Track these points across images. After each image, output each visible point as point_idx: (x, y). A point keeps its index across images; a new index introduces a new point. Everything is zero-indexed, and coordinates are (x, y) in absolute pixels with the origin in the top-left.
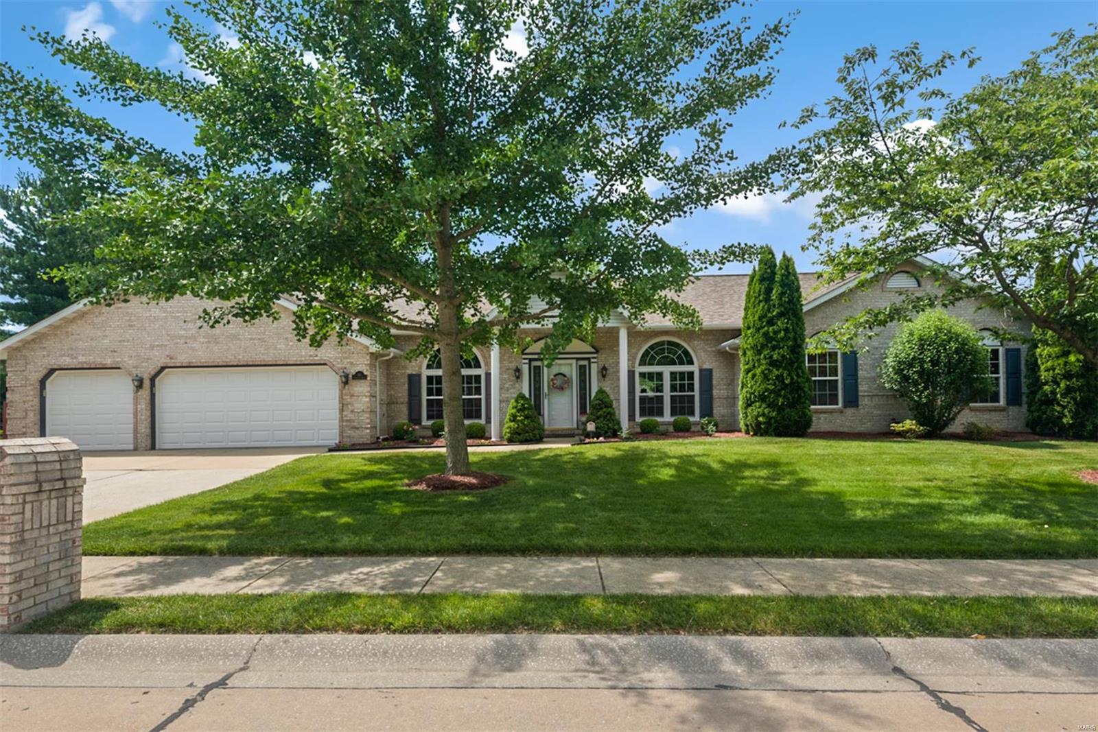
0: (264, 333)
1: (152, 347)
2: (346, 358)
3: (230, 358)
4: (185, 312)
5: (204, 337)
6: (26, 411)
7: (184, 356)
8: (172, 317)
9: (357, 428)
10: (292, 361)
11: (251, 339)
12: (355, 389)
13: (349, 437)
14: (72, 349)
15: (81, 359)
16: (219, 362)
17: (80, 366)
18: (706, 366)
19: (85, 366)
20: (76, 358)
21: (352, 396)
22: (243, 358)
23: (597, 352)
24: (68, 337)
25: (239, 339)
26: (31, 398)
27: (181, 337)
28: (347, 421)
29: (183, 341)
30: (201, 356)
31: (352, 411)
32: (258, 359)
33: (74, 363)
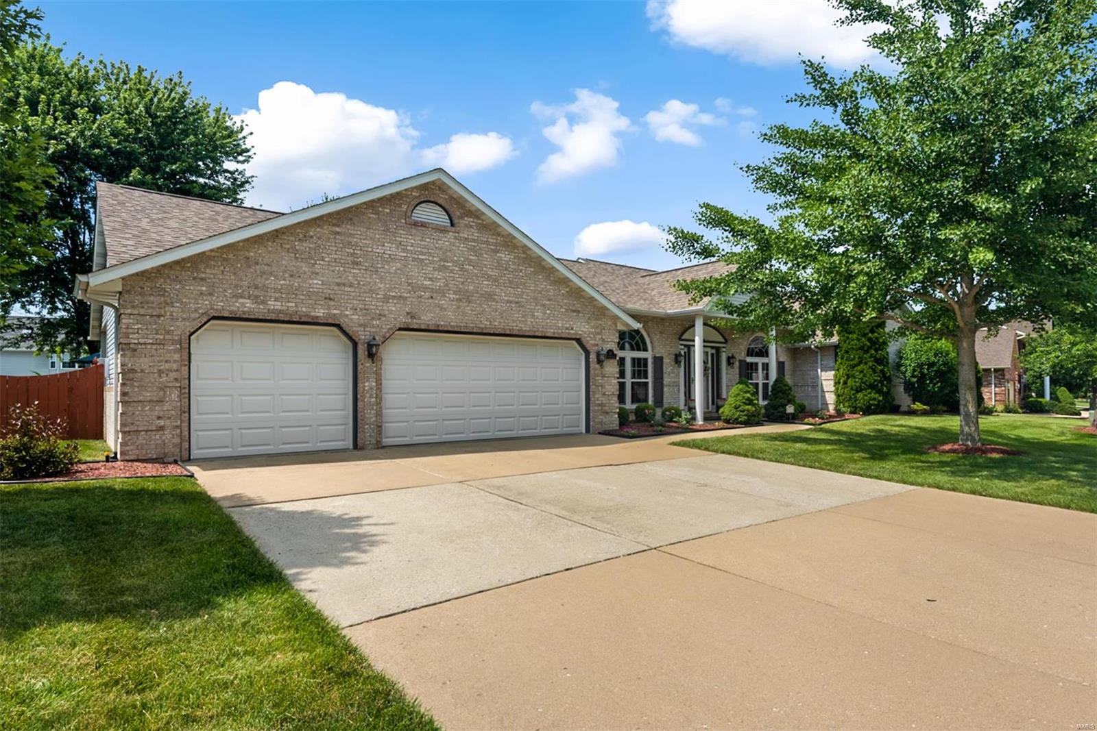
0: (521, 295)
1: (387, 299)
2: (599, 334)
3: (485, 324)
4: (430, 254)
5: (455, 293)
6: (163, 388)
7: (430, 315)
8: (414, 260)
9: (607, 413)
10: (550, 333)
11: (508, 302)
12: (607, 369)
13: (601, 423)
14: (256, 287)
15: (273, 305)
16: (471, 326)
17: (273, 316)
18: (781, 359)
19: (282, 317)
20: (263, 302)
21: (603, 376)
22: (499, 324)
23: (726, 342)
24: (249, 266)
25: (494, 300)
26: (175, 366)
27: (425, 289)
28: (599, 405)
29: (428, 295)
30: (451, 317)
31: (604, 394)
32: (516, 327)
33: (260, 310)
